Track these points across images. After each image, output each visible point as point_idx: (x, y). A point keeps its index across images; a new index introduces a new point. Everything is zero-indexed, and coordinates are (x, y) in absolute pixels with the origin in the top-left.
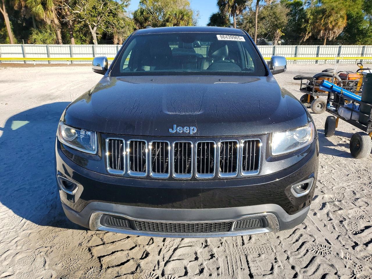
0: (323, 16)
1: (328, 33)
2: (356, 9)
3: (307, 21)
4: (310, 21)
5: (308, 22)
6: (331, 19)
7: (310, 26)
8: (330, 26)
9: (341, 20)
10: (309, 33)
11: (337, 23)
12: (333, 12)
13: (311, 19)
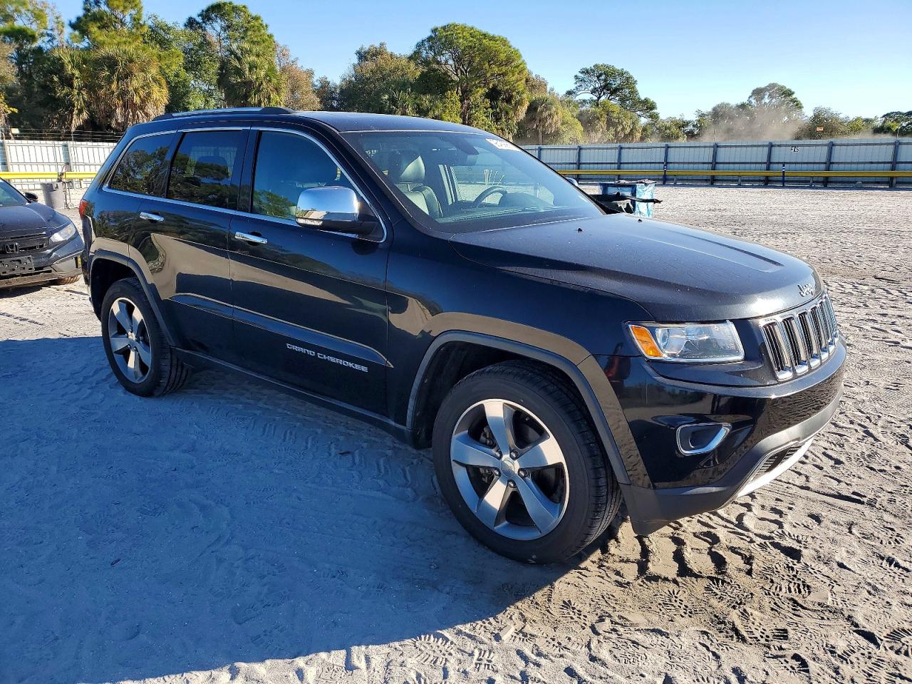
0: (112, 73)
1: (133, 116)
2: (174, 67)
3: (68, 82)
4: (76, 83)
5: (71, 86)
6: (136, 83)
7: (78, 94)
8: (137, 100)
9: (155, 88)
10: (80, 111)
11: (149, 94)
12: (135, 68)
13: (77, 78)
